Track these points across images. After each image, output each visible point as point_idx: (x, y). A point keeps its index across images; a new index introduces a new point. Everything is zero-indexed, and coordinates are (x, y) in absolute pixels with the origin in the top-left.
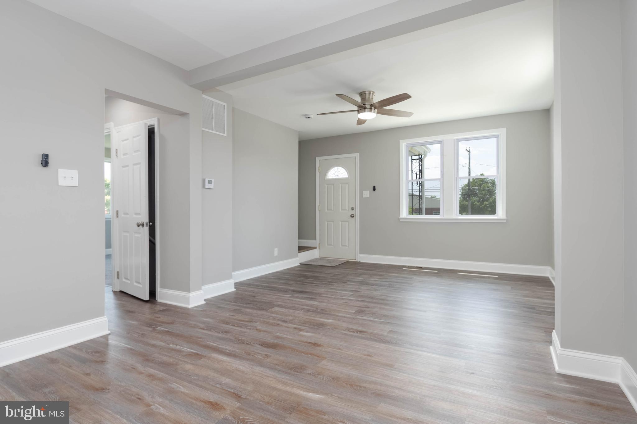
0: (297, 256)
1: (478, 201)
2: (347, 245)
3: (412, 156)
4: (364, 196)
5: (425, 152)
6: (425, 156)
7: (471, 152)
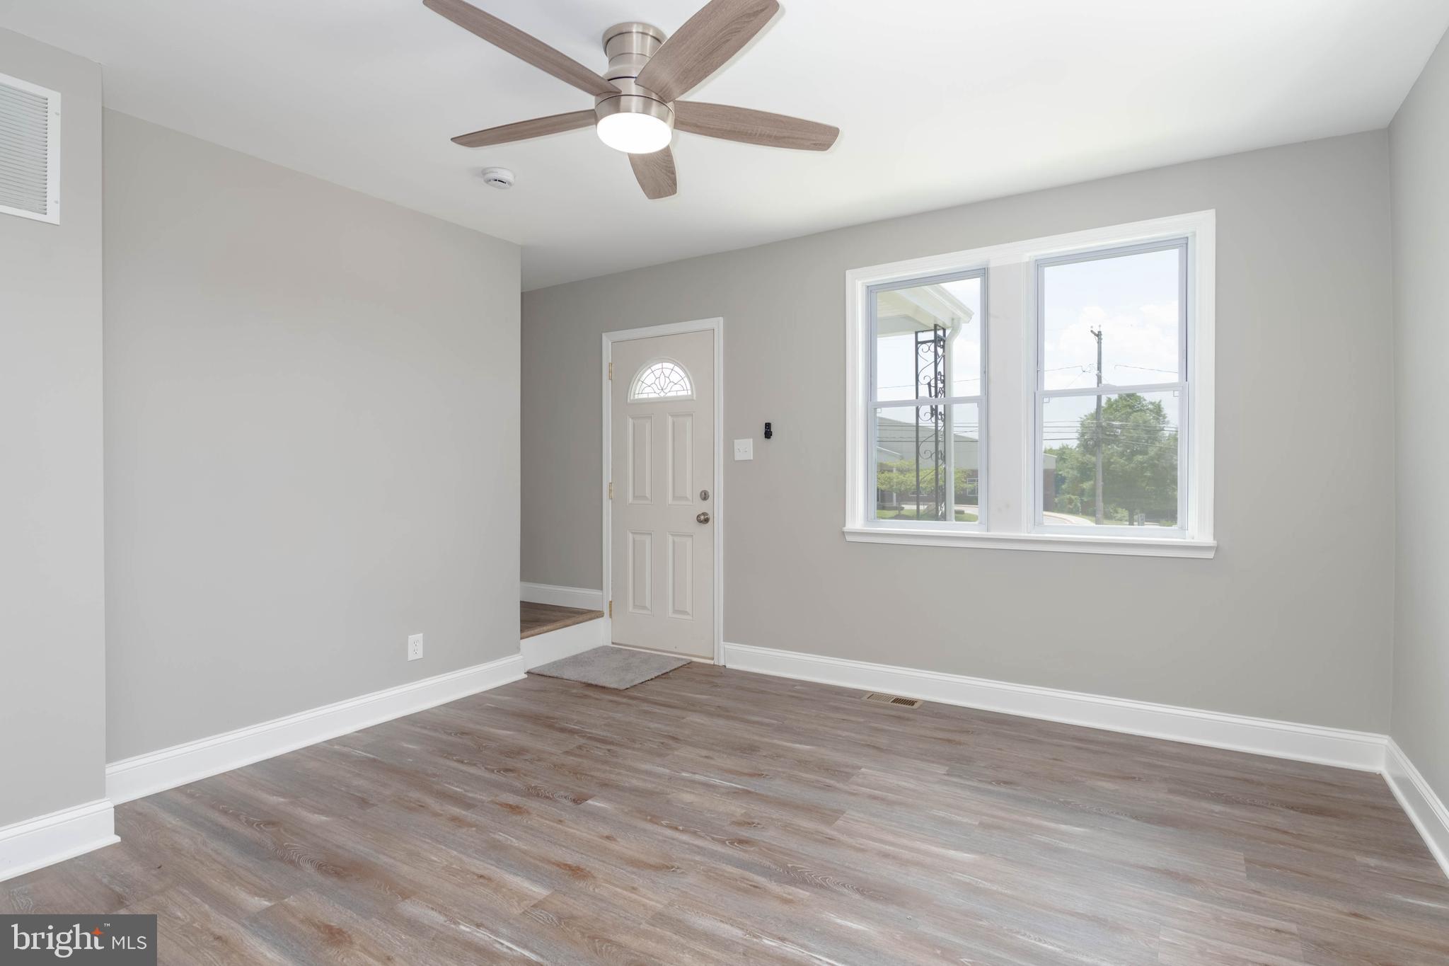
0: (517, 650)
1: (1122, 455)
2: (689, 609)
3: (916, 333)
4: (739, 456)
5: (955, 321)
6: (956, 329)
7: (1102, 337)
